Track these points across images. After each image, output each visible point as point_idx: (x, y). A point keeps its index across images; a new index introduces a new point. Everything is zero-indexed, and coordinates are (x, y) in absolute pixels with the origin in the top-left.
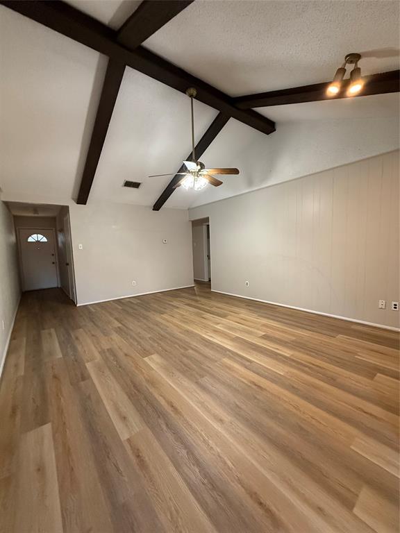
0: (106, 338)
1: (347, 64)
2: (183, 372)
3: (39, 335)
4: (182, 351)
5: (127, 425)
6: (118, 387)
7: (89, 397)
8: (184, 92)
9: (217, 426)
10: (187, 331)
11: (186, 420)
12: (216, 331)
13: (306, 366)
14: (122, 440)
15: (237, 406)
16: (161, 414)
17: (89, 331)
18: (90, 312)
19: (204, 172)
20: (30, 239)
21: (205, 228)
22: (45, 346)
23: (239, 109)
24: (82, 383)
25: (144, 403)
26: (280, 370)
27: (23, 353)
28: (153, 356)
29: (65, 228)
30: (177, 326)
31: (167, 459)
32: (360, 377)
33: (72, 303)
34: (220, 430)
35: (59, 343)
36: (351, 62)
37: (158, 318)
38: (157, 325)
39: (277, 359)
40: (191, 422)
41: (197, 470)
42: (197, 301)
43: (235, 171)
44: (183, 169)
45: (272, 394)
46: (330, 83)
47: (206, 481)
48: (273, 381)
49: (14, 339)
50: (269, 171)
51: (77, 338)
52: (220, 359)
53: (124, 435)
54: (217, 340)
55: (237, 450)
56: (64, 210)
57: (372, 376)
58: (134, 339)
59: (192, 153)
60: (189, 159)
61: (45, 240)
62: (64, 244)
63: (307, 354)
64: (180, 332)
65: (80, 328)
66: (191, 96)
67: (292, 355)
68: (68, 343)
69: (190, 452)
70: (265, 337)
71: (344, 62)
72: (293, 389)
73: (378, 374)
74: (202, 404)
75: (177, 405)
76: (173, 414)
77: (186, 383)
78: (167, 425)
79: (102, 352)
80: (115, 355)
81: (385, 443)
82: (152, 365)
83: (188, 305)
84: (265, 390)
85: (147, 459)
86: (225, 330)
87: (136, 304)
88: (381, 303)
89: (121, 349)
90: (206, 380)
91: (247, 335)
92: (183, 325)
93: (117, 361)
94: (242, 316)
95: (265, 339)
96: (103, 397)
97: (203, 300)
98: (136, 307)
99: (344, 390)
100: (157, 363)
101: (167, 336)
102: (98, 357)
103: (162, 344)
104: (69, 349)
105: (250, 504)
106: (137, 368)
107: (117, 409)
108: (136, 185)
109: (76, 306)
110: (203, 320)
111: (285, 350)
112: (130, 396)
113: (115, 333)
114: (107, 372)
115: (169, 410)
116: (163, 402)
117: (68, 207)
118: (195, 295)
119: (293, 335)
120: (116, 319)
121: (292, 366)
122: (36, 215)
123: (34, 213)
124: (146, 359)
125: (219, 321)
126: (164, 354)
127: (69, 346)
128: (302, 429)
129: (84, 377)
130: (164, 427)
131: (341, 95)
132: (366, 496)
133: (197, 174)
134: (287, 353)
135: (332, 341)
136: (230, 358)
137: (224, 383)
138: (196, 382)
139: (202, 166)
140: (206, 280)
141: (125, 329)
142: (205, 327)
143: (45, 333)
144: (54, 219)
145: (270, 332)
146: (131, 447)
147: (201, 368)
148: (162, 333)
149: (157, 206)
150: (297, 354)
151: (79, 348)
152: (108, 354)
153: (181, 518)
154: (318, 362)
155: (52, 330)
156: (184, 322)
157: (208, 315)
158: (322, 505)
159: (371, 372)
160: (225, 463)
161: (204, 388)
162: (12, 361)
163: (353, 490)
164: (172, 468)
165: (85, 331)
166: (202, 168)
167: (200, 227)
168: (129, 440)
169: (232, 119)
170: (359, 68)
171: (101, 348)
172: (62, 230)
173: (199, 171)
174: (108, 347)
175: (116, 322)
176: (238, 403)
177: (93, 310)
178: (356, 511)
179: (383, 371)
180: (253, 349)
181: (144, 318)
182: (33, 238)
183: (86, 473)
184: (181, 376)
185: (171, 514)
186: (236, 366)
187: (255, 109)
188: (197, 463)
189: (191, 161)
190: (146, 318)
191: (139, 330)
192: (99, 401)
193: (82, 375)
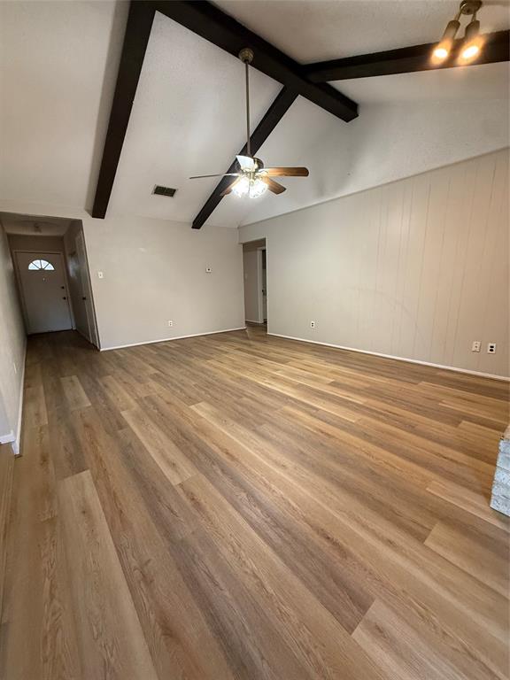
0: (142, 385)
1: (462, 15)
2: (238, 420)
3: (59, 383)
4: (235, 399)
5: (177, 471)
6: (162, 436)
7: (130, 445)
8: (236, 54)
9: (278, 471)
10: (241, 378)
11: (243, 466)
12: (275, 378)
13: (381, 414)
14: (173, 484)
15: (302, 452)
16: (214, 460)
17: (120, 378)
18: (118, 358)
19: (263, 172)
20: (32, 267)
21: (259, 253)
22: (69, 394)
23: (309, 82)
24: (120, 432)
25: (195, 451)
26: (352, 418)
27: (42, 401)
28: (200, 404)
29: (78, 252)
30: (227, 372)
31: (225, 502)
32: (442, 425)
33: (94, 347)
34: (282, 474)
35: (85, 391)
36: (468, 12)
37: (203, 364)
38: (203, 372)
39: (348, 407)
40: (250, 468)
41: (259, 511)
42: (250, 345)
43: (303, 172)
44: (235, 167)
45: (341, 441)
46: (437, 43)
47: (269, 520)
48: (343, 429)
49: (29, 386)
50: (346, 174)
51: (106, 386)
52: (281, 407)
53: (175, 481)
54: (277, 387)
55: (302, 492)
56: (76, 226)
57: (456, 423)
58: (176, 386)
59: (246, 145)
60: (243, 152)
61: (50, 267)
62: (78, 273)
63: (383, 401)
64: (231, 379)
65: (109, 375)
66: (246, 61)
67: (365, 403)
68: (95, 391)
69: (250, 495)
70: (334, 384)
71: (458, 11)
72: (365, 436)
73: (464, 422)
74: (262, 452)
75: (232, 451)
76: (229, 461)
77: (243, 431)
78: (222, 470)
79: (139, 400)
80: (154, 403)
81: (464, 486)
82: (201, 414)
83: (239, 349)
84: (333, 437)
85: (202, 501)
86: (286, 377)
87: (174, 349)
88: (476, 345)
89: (162, 398)
90: (266, 428)
91: (312, 382)
92: (234, 371)
93: (158, 409)
94: (305, 361)
95: (334, 386)
96: (146, 445)
97: (258, 345)
98: (174, 352)
99: (423, 437)
100: (206, 412)
101: (217, 383)
102: (135, 406)
103: (211, 392)
104: (98, 398)
105: (317, 539)
106: (182, 416)
107: (163, 456)
108: (170, 192)
109: (99, 350)
110: (259, 367)
111: (357, 397)
112: (177, 444)
113: (151, 380)
114: (148, 421)
115: (224, 457)
116: (216, 449)
117: (80, 222)
118: (247, 338)
119: (368, 382)
120: (151, 365)
121: (364, 414)
122: (38, 234)
123: (36, 231)
124: (192, 407)
125: (279, 367)
126: (214, 401)
127: (97, 394)
128: (373, 473)
129: (121, 425)
130: (219, 472)
131: (450, 62)
132: (438, 531)
133: (253, 175)
134: (360, 400)
135: (414, 388)
136: (292, 405)
137: (285, 431)
138: (254, 430)
139: (260, 164)
140: (261, 321)
141: (163, 375)
142: (263, 374)
143: (65, 380)
144: (61, 239)
145: (340, 379)
146: (184, 491)
147: (258, 415)
148: (210, 380)
149: (198, 223)
150: (372, 401)
151: (111, 396)
152: (146, 402)
153: (244, 551)
154: (396, 410)
155: (74, 378)
156: (235, 368)
157: (264, 361)
158: (392, 539)
159: (456, 419)
160: (290, 504)
161: (263, 436)
162: (31, 409)
163: (427, 526)
164: (231, 509)
165: (116, 379)
166: (259, 168)
167: (255, 252)
168: (181, 485)
169: (300, 97)
170: (478, 22)
171: (138, 396)
172: (73, 254)
173: (257, 170)
174: (146, 395)
175: (151, 368)
176: (302, 449)
177: (121, 355)
178: (427, 542)
179: (469, 419)
180: (318, 396)
181: (187, 365)
182: (35, 265)
183: (137, 513)
184: (236, 424)
185: (233, 547)
186: (300, 414)
187: (333, 83)
188: (259, 504)
189: (245, 155)
190: (188, 364)
191: (181, 377)
192: (142, 448)
193: (118, 422)
